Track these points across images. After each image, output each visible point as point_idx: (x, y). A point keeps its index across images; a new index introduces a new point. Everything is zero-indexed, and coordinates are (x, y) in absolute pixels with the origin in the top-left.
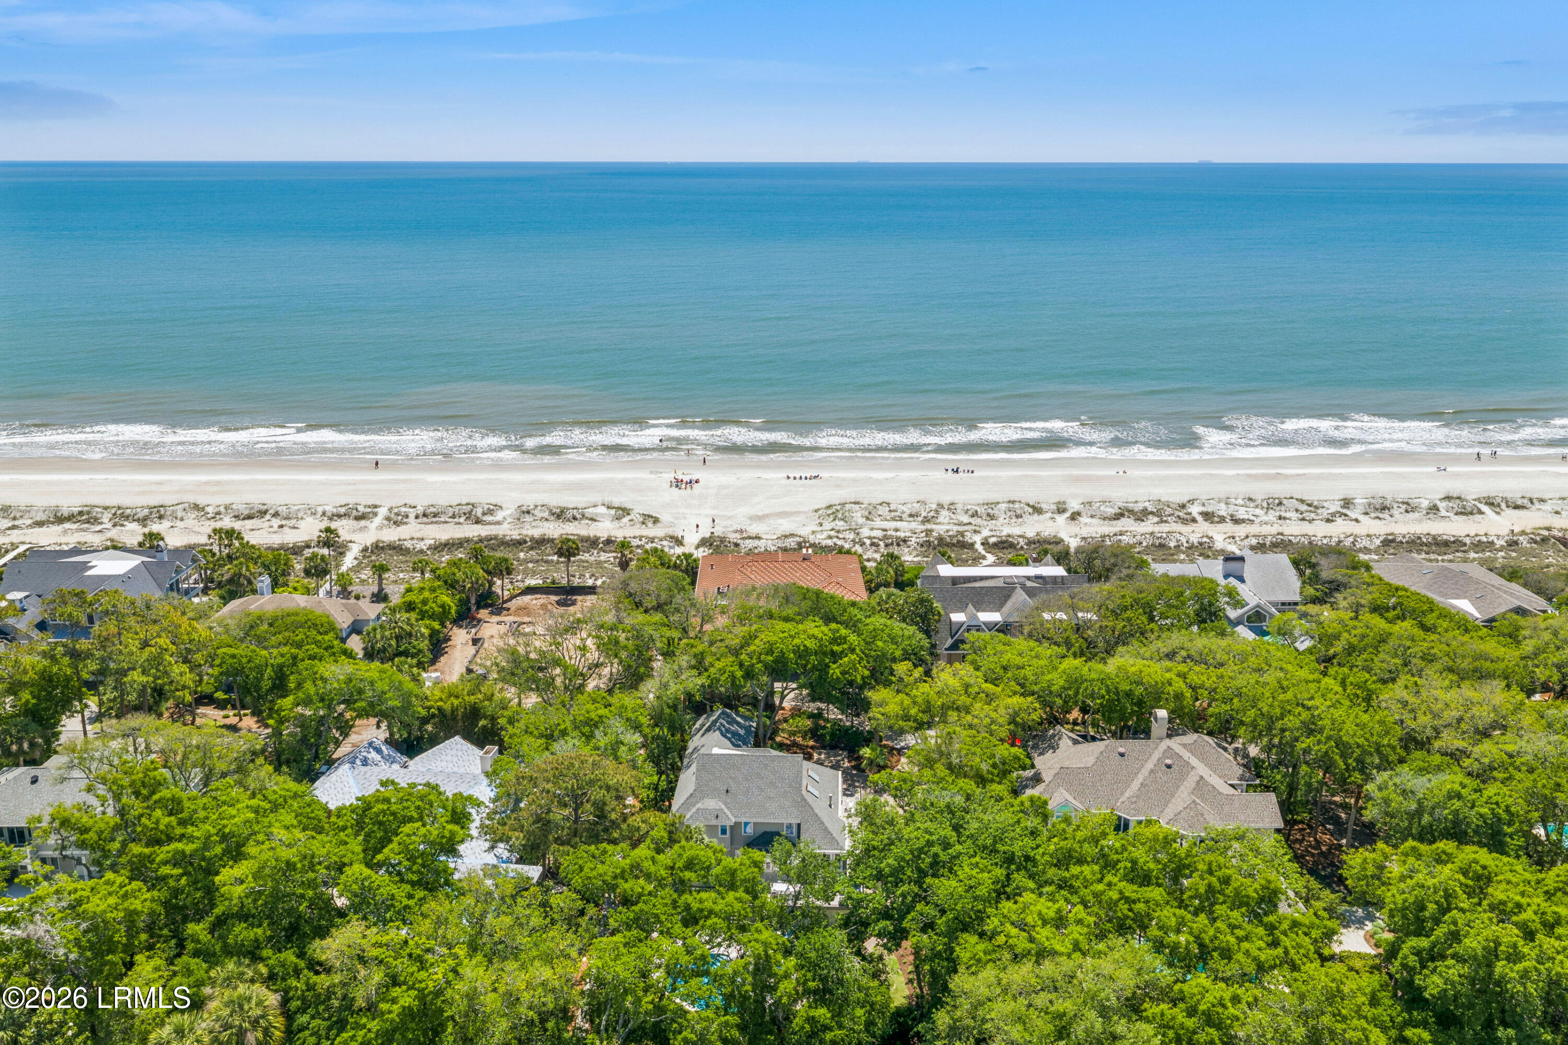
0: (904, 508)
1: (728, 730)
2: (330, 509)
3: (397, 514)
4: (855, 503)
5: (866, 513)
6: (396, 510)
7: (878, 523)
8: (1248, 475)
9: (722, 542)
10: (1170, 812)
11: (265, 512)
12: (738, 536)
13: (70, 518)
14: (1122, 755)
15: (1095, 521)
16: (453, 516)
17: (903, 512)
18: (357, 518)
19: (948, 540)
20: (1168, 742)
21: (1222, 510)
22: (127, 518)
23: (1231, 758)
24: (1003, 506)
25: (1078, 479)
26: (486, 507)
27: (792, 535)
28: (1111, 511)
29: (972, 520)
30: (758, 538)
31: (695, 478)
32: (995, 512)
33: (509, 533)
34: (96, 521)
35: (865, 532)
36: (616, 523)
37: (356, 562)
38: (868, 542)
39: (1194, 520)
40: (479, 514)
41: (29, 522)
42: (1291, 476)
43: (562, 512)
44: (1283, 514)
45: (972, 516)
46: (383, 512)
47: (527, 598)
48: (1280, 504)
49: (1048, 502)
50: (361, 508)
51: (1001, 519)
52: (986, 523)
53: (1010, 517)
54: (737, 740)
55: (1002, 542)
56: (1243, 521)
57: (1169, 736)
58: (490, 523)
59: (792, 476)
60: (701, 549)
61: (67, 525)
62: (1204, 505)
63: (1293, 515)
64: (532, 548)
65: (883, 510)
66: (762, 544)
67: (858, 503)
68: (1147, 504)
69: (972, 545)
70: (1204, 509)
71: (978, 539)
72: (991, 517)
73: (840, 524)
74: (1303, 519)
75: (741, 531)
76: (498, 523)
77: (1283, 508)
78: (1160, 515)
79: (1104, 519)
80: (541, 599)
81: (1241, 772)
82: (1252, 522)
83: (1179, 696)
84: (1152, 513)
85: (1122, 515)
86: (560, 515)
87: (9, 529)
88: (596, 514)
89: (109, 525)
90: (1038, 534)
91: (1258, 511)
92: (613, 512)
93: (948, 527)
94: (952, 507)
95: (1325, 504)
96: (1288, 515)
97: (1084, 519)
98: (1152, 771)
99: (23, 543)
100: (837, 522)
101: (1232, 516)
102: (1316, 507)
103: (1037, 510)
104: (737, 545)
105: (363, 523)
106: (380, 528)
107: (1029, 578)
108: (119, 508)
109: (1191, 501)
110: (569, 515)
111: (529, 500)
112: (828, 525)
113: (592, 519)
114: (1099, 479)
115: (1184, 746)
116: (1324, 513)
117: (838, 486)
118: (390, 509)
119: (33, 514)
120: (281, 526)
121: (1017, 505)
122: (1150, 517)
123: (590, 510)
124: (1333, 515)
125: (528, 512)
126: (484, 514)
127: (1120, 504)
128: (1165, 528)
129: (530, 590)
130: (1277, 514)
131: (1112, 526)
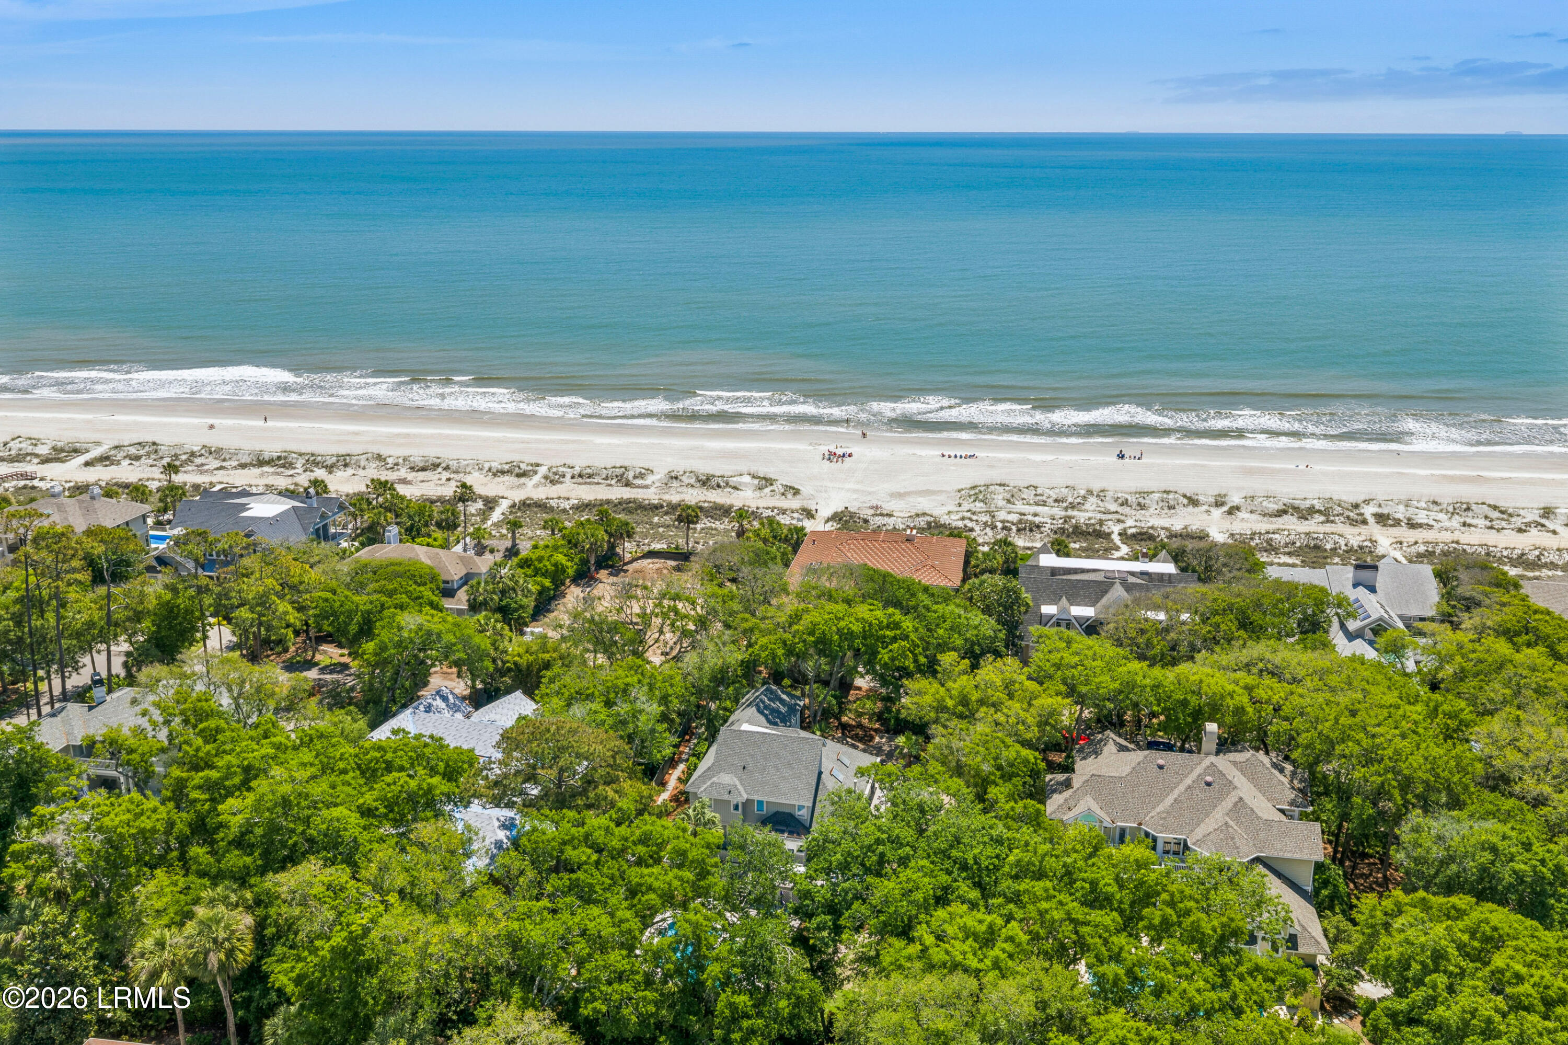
0: (1051, 493)
1: (766, 707)
2: (495, 465)
3: (555, 474)
4: (1000, 485)
5: (1009, 496)
6: (554, 470)
7: (1020, 507)
8: (1444, 476)
9: (851, 517)
10: (1199, 832)
11: (438, 465)
12: (872, 512)
13: (270, 462)
14: (1161, 767)
15: (1254, 517)
16: (606, 478)
17: (1049, 497)
18: (519, 475)
19: (1084, 528)
20: (1212, 759)
21: (1400, 513)
22: (317, 464)
23: (1285, 781)
24: (1156, 496)
25: (1249, 472)
26: (638, 470)
27: (924, 514)
28: (1273, 507)
29: (1120, 509)
30: (890, 515)
31: (848, 451)
32: (1147, 501)
33: (654, 497)
34: (291, 466)
35: (1002, 515)
36: (757, 493)
37: (502, 517)
38: (999, 525)
39: (1365, 522)
40: (630, 478)
41: (235, 463)
42: (1495, 479)
43: (708, 479)
44: (1469, 521)
45: (1122, 505)
46: (543, 470)
47: (646, 562)
48: (1468, 509)
49: (1207, 495)
50: (523, 466)
51: (1152, 510)
52: (1133, 512)
53: (1162, 508)
54: (775, 718)
55: (1141, 534)
56: (1420, 526)
57: (1218, 752)
58: (638, 487)
59: (946, 454)
60: (830, 523)
61: (266, 469)
62: (1380, 506)
63: (1482, 522)
64: (667, 513)
65: (1029, 495)
66: (891, 521)
67: (1004, 485)
68: (1315, 502)
69: (1109, 534)
70: (1380, 511)
71: (1116, 529)
72: (1142, 507)
73: (979, 506)
74: (1491, 528)
75: (877, 508)
76: (646, 487)
77: (1470, 514)
78: (1327, 514)
79: (1264, 515)
80: (659, 563)
81: (1293, 796)
82: (1430, 527)
83: (1239, 711)
84: (1319, 512)
85: (1285, 512)
86: (706, 482)
87: (217, 469)
88: (740, 483)
89: (300, 471)
90: (1186, 528)
91: (1441, 516)
92: (756, 481)
93: (1090, 515)
94: (1101, 495)
95: (1522, 512)
96: (1474, 522)
97: (1241, 515)
98: (1189, 787)
99: (221, 483)
100: (977, 503)
101: (1409, 519)
102: (1511, 515)
103: (1193, 502)
104: (866, 521)
105: (523, 480)
106: (536, 486)
107: (1132, 574)
108: (313, 455)
109: (1367, 502)
110: (713, 482)
111: (679, 466)
112: (966, 506)
113: (735, 488)
114: (1273, 472)
115: (1235, 763)
116: (1518, 522)
117: (991, 467)
118: (549, 469)
119: (240, 456)
120: (449, 480)
121: (1171, 496)
122: (1316, 516)
123: (735, 479)
124: (1528, 525)
125: (676, 478)
126: (635, 477)
127: (1285, 501)
128: (1328, 528)
129: (652, 554)
130: (1462, 520)
131: (1271, 523)
